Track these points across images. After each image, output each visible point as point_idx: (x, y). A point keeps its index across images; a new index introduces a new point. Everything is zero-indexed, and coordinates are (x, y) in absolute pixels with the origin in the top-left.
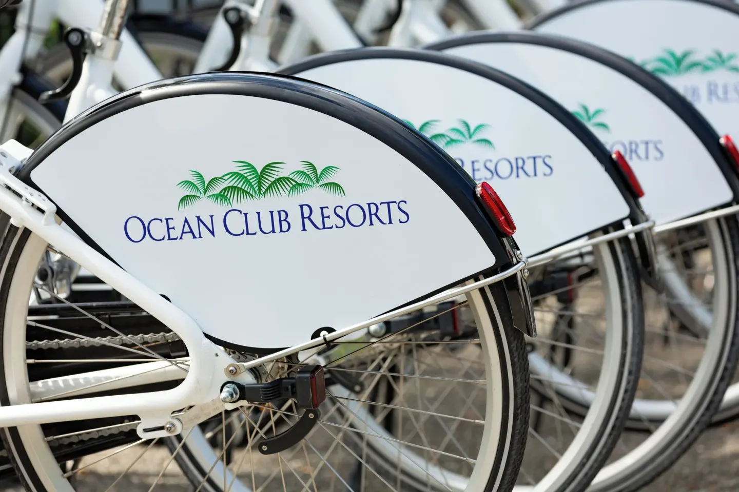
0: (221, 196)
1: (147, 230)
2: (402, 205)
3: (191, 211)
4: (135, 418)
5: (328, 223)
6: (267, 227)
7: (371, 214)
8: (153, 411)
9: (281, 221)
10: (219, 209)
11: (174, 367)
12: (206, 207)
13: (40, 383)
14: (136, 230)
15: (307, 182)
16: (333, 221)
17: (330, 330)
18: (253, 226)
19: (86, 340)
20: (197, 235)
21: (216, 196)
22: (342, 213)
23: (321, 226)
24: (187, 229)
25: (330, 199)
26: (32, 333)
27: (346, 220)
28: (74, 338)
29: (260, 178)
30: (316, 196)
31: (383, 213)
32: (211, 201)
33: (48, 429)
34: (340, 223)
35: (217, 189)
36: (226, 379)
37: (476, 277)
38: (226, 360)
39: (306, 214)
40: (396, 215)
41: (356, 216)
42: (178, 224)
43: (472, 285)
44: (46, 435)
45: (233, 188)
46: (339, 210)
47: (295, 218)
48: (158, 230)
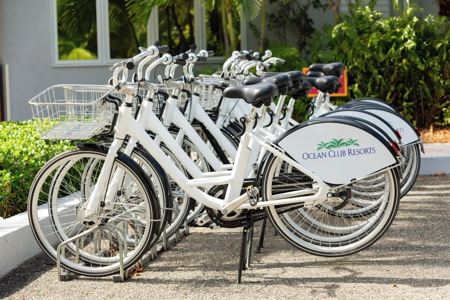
0: (328, 148)
1: (308, 156)
2: (374, 149)
3: (320, 152)
4: (304, 202)
5: (355, 153)
6: (340, 155)
7: (366, 151)
8: (309, 201)
9: (343, 153)
10: (328, 150)
11: (310, 190)
12: (324, 150)
13: (275, 195)
14: (306, 156)
15: (350, 143)
16: (357, 153)
17: (355, 179)
18: (336, 155)
19: (288, 185)
20: (322, 157)
21: (327, 148)
22: (359, 151)
23: (353, 154)
24: (319, 156)
25: (356, 148)
26: (274, 183)
27: (359, 153)
28: (284, 184)
29: (338, 143)
30: (352, 147)
31: (369, 151)
32: (326, 149)
33: (276, 207)
34: (358, 153)
35: (327, 146)
36: (328, 192)
37: (390, 166)
38: (328, 187)
39: (350, 151)
40: (372, 151)
41: (362, 151)
42: (317, 155)
43: (389, 168)
44: (275, 208)
45: (331, 145)
46: (358, 150)
47: (347, 152)
48: (312, 156)
